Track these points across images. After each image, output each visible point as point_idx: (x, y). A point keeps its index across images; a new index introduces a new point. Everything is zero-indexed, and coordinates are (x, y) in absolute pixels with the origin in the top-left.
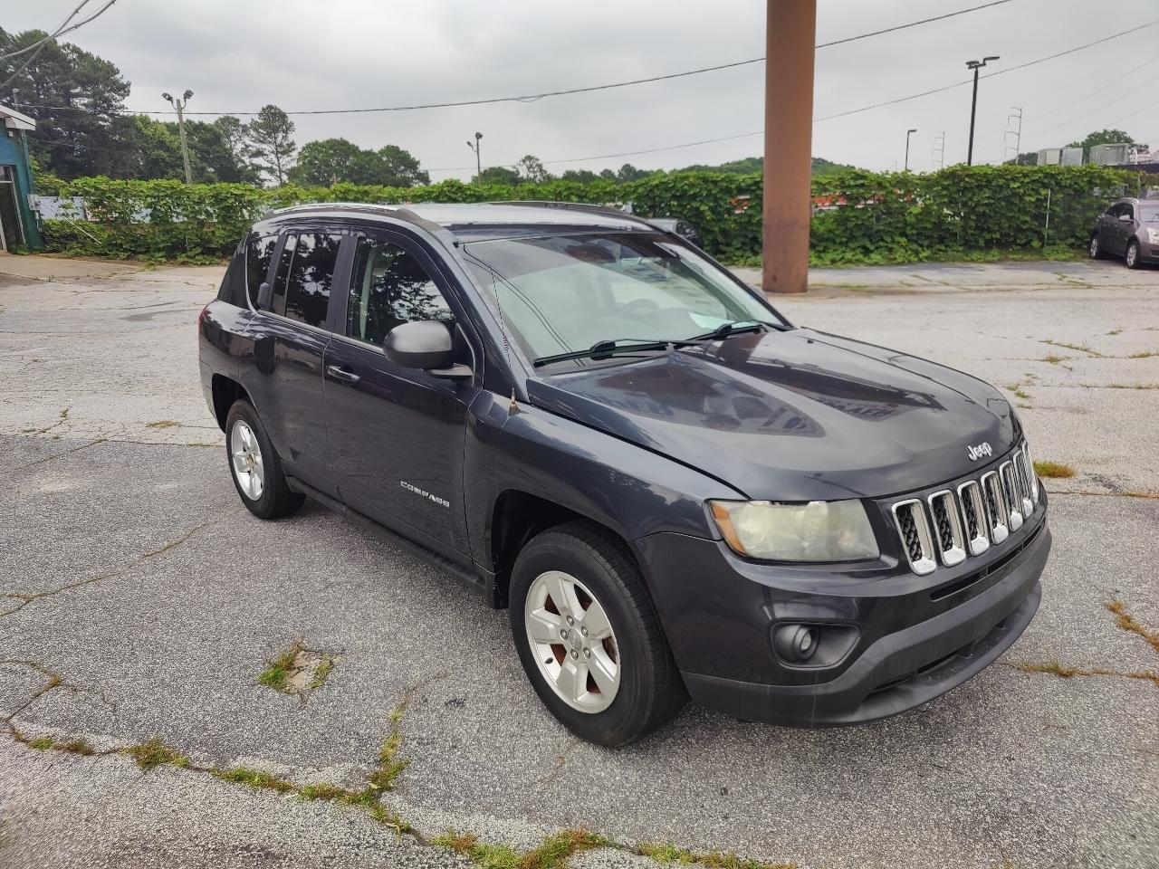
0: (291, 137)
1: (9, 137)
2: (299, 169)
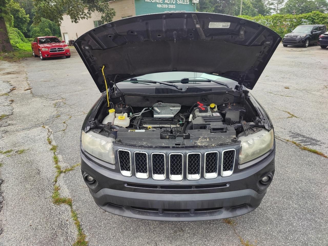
1: (192, 5)
2: (284, 8)
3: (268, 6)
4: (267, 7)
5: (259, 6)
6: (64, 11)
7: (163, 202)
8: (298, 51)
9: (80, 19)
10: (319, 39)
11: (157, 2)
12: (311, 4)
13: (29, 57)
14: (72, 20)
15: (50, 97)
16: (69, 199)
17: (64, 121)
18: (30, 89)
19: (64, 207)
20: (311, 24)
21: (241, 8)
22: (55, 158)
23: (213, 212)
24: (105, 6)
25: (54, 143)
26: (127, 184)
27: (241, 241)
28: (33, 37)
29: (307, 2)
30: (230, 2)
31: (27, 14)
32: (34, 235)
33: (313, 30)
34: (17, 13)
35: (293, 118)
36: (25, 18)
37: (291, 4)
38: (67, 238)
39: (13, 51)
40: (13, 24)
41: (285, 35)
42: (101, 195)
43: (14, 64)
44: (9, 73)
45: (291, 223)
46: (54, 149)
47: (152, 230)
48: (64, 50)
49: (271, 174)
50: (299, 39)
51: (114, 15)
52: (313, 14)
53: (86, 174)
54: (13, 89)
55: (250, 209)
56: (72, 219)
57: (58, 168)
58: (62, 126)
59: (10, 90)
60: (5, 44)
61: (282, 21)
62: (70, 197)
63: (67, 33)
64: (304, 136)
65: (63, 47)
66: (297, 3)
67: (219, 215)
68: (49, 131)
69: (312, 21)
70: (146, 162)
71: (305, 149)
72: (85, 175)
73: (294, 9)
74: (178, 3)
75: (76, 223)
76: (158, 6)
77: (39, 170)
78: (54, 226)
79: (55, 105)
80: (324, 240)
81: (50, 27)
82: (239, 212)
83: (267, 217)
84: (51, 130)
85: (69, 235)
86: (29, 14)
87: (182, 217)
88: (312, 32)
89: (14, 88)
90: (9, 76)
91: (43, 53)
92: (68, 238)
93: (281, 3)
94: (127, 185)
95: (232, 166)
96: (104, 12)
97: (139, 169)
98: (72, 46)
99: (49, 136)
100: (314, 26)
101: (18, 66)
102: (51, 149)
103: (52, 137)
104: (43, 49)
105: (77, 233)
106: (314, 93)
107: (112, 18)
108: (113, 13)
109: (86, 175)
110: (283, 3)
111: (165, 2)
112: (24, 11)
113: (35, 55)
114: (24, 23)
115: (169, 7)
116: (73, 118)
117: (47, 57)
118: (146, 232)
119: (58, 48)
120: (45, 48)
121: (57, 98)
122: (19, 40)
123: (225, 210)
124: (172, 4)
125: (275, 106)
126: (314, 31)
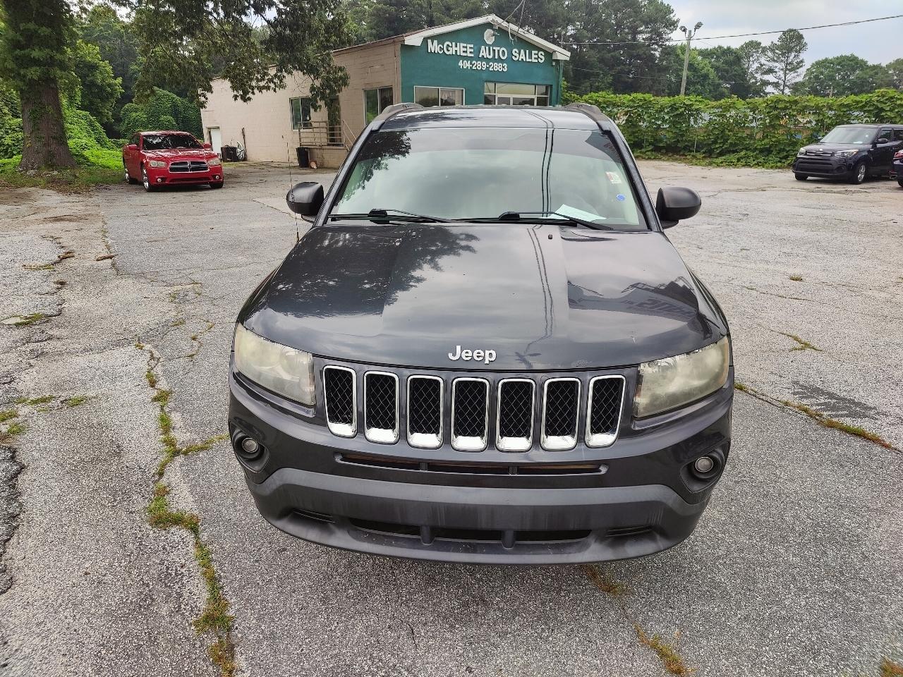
0: (802, 56)
1: (552, 66)
2: (803, 84)
3: (758, 76)
4: (755, 78)
5: (735, 75)
6: (214, 71)
7: (433, 508)
8: (835, 193)
9: (256, 91)
10: (895, 163)
11: (458, 54)
12: (877, 73)
13: (114, 183)
14: (235, 93)
15: (160, 278)
16: (192, 517)
17: (193, 335)
18: (111, 258)
19: (179, 533)
20: (874, 122)
21: (684, 78)
22: (162, 420)
23: (564, 546)
24: (323, 60)
25: (163, 385)
26: (341, 457)
27: (638, 636)
28: (129, 136)
29: (867, 69)
30: (656, 62)
31: (115, 78)
32: (94, 596)
33: (877, 137)
34: (92, 72)
35: (808, 351)
36: (110, 85)
37: (822, 73)
38: (180, 607)
39: (73, 167)
40: (79, 99)
41: (802, 149)
42: (274, 487)
43: (74, 198)
44: (57, 219)
45: (777, 599)
46: (162, 398)
47: (404, 598)
48: (206, 168)
49: (720, 451)
50: (840, 160)
51: (346, 84)
52: (878, 96)
53: (241, 431)
54: (67, 256)
55: (661, 543)
56: (197, 562)
57: (170, 443)
58: (186, 347)
59: (59, 257)
60: (53, 146)
61: (795, 113)
62: (196, 512)
63: (218, 128)
64: (831, 396)
65: (205, 161)
66: (838, 69)
67: (580, 552)
68: (152, 357)
69: (877, 116)
70: (395, 401)
71: (831, 425)
72: (237, 434)
73: (830, 86)
74: (513, 57)
75: (205, 574)
76: (460, 64)
77: (118, 447)
78: (145, 578)
79: (174, 297)
80: (865, 643)
81: (175, 112)
82: (632, 550)
83: (713, 580)
84: (157, 354)
85: (184, 599)
86: (123, 76)
87: (480, 553)
88: (874, 144)
89: (68, 253)
90: (59, 225)
91: (152, 173)
92: (183, 606)
93: (794, 69)
94: (341, 460)
95: (615, 421)
96: (317, 76)
97: (374, 418)
98: (228, 161)
99: (152, 369)
100: (881, 127)
101: (83, 203)
102: (156, 399)
103: (158, 370)
104: (153, 164)
105: (206, 595)
106: (870, 293)
107: (340, 91)
108: (341, 78)
109: (240, 435)
110: (799, 70)
111: (480, 56)
112: (109, 68)
113: (130, 178)
114: (108, 98)
115: (491, 69)
116: (216, 330)
117: (163, 185)
118: (388, 603)
119: (192, 163)
120: (158, 159)
121: (179, 280)
122: (92, 142)
123: (595, 541)
124: (500, 60)
125: (761, 321)
126: (880, 140)
